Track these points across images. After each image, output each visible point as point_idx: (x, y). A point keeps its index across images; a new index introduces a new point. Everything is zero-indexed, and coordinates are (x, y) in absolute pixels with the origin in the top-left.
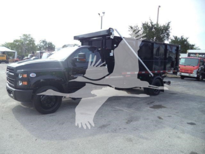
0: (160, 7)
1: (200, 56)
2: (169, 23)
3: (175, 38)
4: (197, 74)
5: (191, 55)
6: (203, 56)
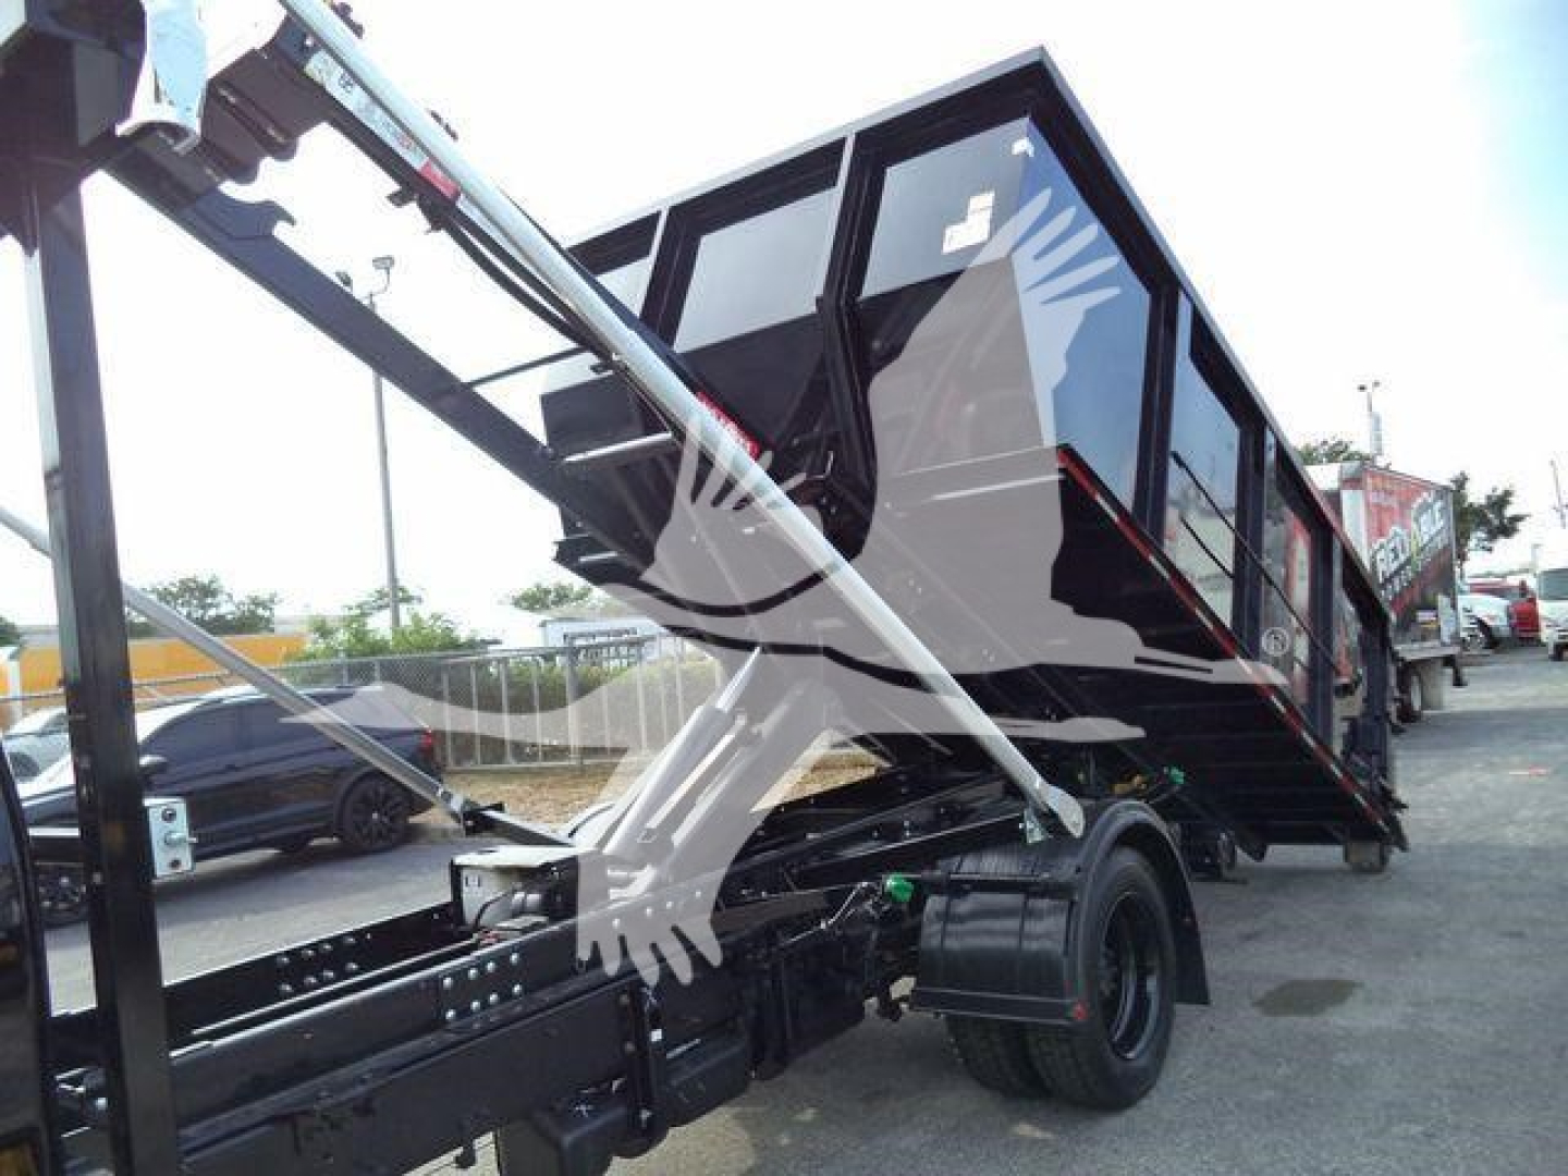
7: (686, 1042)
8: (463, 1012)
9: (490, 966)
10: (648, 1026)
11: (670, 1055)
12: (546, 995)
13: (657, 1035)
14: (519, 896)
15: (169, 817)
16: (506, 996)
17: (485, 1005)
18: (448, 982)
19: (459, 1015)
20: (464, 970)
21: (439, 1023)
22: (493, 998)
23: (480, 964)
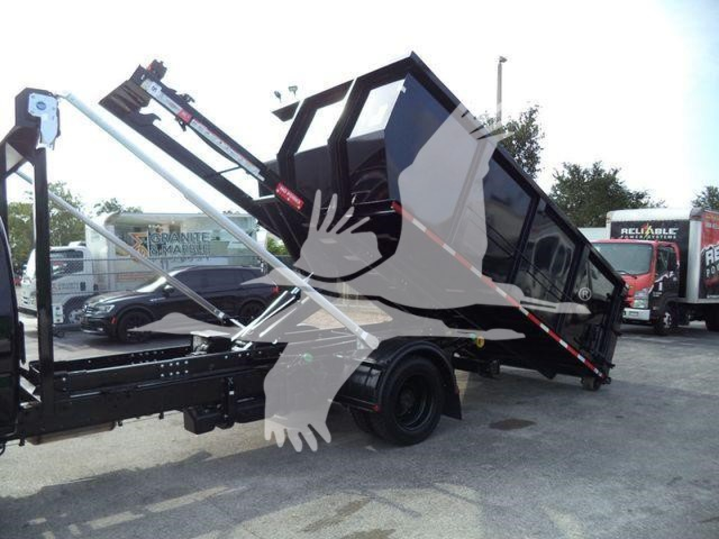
0: (503, 60)
1: (658, 231)
2: (532, 112)
3: (571, 173)
4: (650, 307)
5: (623, 231)
6: (671, 231)
7: (247, 397)
8: (167, 375)
9: (178, 364)
10: (229, 389)
11: (240, 401)
12: (195, 375)
13: (232, 393)
14: (203, 345)
15: (58, 309)
16: (182, 373)
17: (174, 374)
18: (162, 366)
19: (165, 376)
20: (168, 363)
21: (159, 377)
22: (178, 373)
23: (174, 363)
